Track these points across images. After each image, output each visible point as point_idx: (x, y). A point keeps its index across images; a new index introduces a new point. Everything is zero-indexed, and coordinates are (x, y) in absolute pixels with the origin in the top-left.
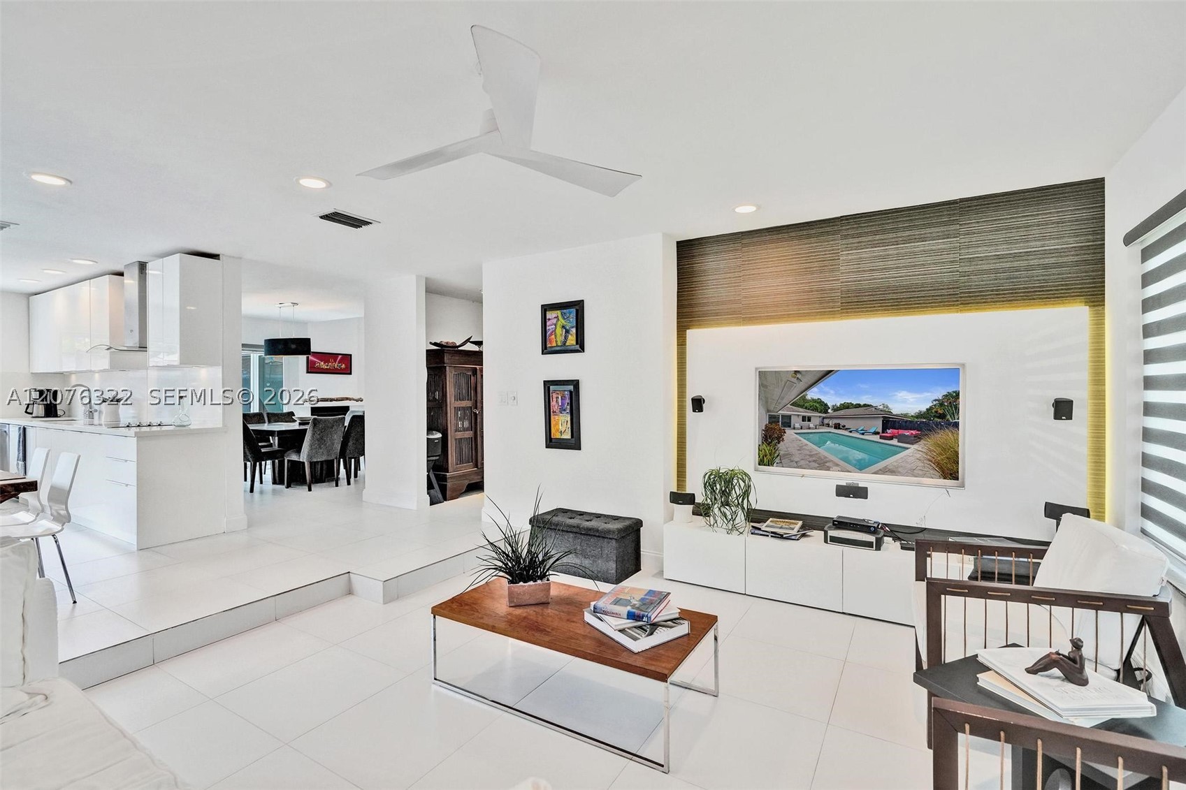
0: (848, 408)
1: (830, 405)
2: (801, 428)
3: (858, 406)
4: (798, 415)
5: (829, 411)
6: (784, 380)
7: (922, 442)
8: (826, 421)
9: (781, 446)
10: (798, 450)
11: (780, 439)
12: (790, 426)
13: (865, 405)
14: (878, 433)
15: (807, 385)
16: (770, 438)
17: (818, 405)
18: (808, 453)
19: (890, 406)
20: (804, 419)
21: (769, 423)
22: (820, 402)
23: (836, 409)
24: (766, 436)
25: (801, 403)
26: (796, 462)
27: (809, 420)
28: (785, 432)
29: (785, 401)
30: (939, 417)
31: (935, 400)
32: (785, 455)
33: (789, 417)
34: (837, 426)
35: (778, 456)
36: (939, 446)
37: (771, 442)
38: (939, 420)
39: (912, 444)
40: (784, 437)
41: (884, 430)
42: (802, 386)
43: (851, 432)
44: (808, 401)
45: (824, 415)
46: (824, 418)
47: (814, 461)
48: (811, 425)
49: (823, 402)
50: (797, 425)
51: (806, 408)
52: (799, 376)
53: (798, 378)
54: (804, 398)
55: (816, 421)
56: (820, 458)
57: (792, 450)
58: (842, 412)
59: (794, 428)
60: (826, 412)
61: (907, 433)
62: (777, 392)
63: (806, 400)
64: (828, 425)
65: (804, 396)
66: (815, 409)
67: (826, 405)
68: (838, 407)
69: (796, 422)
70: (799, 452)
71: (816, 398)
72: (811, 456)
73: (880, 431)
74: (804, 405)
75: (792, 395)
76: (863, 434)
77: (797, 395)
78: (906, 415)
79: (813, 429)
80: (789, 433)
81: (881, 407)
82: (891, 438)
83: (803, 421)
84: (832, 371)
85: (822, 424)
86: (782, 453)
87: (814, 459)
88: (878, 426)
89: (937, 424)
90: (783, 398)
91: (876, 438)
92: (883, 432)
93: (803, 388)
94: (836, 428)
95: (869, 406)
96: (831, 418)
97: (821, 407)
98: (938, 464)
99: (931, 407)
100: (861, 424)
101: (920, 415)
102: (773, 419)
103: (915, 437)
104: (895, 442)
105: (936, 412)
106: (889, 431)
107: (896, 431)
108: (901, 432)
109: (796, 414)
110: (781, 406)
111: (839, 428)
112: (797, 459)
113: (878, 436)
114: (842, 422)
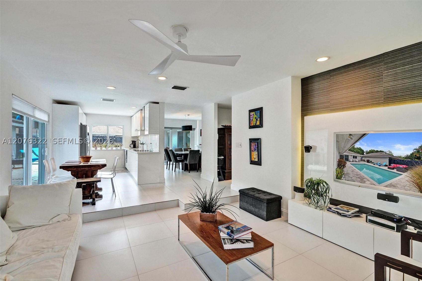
0: (373, 152)
1: (365, 151)
2: (353, 162)
3: (377, 151)
4: (351, 155)
5: (365, 153)
6: (346, 138)
7: (409, 172)
8: (363, 159)
9: (345, 169)
10: (352, 172)
11: (344, 166)
12: (348, 160)
13: (381, 151)
14: (386, 166)
15: (355, 141)
16: (340, 166)
17: (359, 151)
18: (356, 173)
19: (392, 152)
20: (354, 157)
21: (340, 158)
22: (360, 149)
23: (367, 153)
24: (339, 164)
25: (352, 150)
26: (351, 178)
27: (356, 158)
28: (346, 163)
29: (346, 149)
30: (417, 159)
31: (415, 149)
32: (346, 174)
33: (348, 156)
34: (368, 161)
35: (344, 174)
36: (418, 174)
37: (341, 167)
38: (417, 160)
39: (404, 172)
40: (346, 165)
41: (390, 165)
42: (353, 141)
43: (374, 164)
44: (355, 149)
45: (362, 156)
46: (362, 157)
47: (359, 178)
48: (357, 160)
49: (362, 149)
50: (351, 160)
51: (354, 152)
52: (351, 137)
53: (351, 138)
54: (353, 147)
55: (359, 158)
56: (361, 176)
57: (349, 172)
58: (370, 155)
59: (350, 161)
60: (363, 154)
61: (401, 166)
62: (343, 144)
63: (355, 148)
64: (364, 161)
65: (354, 146)
66: (359, 153)
67: (363, 151)
68: (368, 152)
69: (351, 158)
70: (352, 173)
71: (358, 147)
72: (357, 175)
73: (388, 165)
74: (354, 151)
75: (349, 146)
76: (380, 166)
77: (350, 146)
78: (400, 157)
79: (358, 162)
80: (348, 164)
81: (388, 152)
82: (393, 169)
83: (353, 158)
84: (365, 134)
85: (362, 160)
86: (345, 173)
87: (358, 176)
88: (387, 162)
89: (416, 162)
90: (345, 147)
91: (386, 168)
92: (389, 165)
93: (353, 142)
94: (367, 162)
95: (382, 151)
96: (365, 157)
97: (361, 152)
98: (417, 184)
99: (413, 153)
100: (379, 161)
101: (407, 157)
102: (341, 157)
103: (405, 169)
104: (395, 171)
105: (416, 156)
106: (392, 165)
107: (395, 165)
108: (398, 165)
109: (351, 154)
110: (345, 150)
111: (369, 162)
112: (351, 176)
113: (387, 167)
114: (370, 159)
